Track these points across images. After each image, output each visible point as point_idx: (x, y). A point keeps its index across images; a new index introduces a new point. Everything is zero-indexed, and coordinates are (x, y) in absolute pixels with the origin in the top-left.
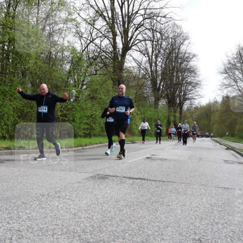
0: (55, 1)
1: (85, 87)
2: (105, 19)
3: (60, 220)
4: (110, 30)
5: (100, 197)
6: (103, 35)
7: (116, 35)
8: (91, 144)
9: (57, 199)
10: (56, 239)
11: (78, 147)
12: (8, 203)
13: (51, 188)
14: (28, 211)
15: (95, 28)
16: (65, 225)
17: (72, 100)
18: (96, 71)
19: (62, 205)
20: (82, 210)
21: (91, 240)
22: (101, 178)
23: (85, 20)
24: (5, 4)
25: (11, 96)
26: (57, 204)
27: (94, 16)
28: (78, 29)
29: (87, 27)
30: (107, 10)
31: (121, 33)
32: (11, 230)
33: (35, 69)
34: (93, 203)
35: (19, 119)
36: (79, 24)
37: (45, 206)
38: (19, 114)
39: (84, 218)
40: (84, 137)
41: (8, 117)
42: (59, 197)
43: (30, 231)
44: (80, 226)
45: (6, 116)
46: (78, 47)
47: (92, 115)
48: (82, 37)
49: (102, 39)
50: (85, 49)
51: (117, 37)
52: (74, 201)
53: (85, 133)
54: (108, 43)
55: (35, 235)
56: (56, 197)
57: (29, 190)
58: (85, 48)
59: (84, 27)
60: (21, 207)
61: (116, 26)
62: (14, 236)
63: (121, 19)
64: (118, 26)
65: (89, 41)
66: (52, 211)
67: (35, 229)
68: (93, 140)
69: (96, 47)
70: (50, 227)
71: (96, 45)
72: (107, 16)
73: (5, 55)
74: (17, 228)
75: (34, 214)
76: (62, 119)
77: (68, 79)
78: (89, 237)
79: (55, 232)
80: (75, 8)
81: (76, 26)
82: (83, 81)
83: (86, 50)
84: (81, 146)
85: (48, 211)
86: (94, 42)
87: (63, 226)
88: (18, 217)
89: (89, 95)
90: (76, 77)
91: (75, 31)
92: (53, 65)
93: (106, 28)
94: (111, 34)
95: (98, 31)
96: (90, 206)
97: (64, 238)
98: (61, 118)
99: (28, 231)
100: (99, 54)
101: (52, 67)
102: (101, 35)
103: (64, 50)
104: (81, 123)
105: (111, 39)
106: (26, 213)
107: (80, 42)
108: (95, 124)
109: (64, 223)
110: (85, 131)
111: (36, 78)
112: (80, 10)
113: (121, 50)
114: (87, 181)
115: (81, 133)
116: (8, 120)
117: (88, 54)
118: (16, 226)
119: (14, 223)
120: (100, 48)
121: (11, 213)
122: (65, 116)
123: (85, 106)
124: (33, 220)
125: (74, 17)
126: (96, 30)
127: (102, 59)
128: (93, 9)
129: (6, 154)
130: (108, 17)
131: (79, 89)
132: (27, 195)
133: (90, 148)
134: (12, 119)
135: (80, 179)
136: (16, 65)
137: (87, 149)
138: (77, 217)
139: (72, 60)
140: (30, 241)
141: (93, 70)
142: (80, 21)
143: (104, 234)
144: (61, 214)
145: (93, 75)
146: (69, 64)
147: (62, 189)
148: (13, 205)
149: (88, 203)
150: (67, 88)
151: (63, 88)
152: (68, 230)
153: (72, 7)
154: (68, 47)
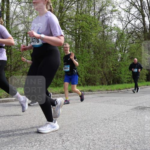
0: (104, 1)
1: (126, 51)
2: (137, 7)
3: (118, 135)
4: (140, 14)
5: (141, 121)
6: (136, 17)
7: (145, 16)
9: (115, 122)
10: (116, 146)
11: (124, 89)
12: (86, 124)
13: (110, 115)
17: (118, 60)
18: (133, 41)
19: (118, 125)
20: (131, 129)
21: (138, 149)
22: (141, 109)
23: (124, 9)
25: (82, 60)
26: (115, 125)
27: (129, 6)
28: (120, 16)
29: (125, 13)
30: (137, 1)
31: (148, 15)
32: (89, 140)
34: (137, 125)
35: (88, 73)
36: (120, 12)
37: (108, 126)
38: (88, 71)
39: (133, 134)
40: (128, 83)
41: (81, 73)
42: (116, 120)
43: (100, 140)
44: (130, 139)
48: (122, 20)
49: (135, 20)
51: (145, 18)
52: (125, 123)
54: (139, 22)
56: (113, 120)
57: (97, 116)
59: (123, 14)
60: (93, 126)
61: (144, 10)
62: (91, 143)
63: (147, 6)
64: (145, 10)
65: (127, 23)
66: (112, 129)
67: (103, 140)
70: (112, 139)
71: (132, 25)
72: (137, 5)
73: (77, 36)
74: (92, 139)
75: (102, 131)
77: (116, 47)
78: (137, 146)
79: (115, 142)
80: (117, 3)
81: (118, 14)
82: (125, 48)
83: (126, 28)
84: (126, 89)
85: (109, 129)
86: (130, 22)
87: (120, 138)
88: (92, 132)
89: (129, 56)
90: (120, 46)
91: (118, 17)
92: (106, 40)
93: (137, 12)
94: (141, 16)
95: (133, 16)
96: (136, 126)
97: (121, 146)
98: (113, 72)
100: (134, 30)
102: (135, 17)
103: (112, 30)
104: (125, 74)
105: (141, 20)
106: (96, 130)
107: (122, 24)
109: (120, 137)
110: (128, 79)
111: (96, 48)
112: (120, 4)
113: (148, 26)
114: (132, 110)
115: (126, 81)
116: (81, 74)
117: (127, 31)
118: (91, 137)
119: (90, 135)
120: (135, 26)
121: (88, 130)
122: (115, 70)
123: (127, 63)
124: (101, 134)
125: (116, 9)
126: (131, 15)
127: (136, 33)
128: (128, 2)
130: (139, 5)
131: (123, 53)
132: (96, 119)
134: (84, 74)
135: (128, 109)
136: (84, 41)
138: (128, 133)
139: (117, 36)
140: (100, 147)
141: (131, 40)
142: (120, 11)
143: (147, 145)
144: (118, 131)
145: (131, 43)
146: (116, 38)
147: (117, 116)
148: (88, 125)
149: (134, 125)
150: (115, 53)
151: (113, 53)
152: (123, 141)
153: (115, 3)
154: (114, 27)
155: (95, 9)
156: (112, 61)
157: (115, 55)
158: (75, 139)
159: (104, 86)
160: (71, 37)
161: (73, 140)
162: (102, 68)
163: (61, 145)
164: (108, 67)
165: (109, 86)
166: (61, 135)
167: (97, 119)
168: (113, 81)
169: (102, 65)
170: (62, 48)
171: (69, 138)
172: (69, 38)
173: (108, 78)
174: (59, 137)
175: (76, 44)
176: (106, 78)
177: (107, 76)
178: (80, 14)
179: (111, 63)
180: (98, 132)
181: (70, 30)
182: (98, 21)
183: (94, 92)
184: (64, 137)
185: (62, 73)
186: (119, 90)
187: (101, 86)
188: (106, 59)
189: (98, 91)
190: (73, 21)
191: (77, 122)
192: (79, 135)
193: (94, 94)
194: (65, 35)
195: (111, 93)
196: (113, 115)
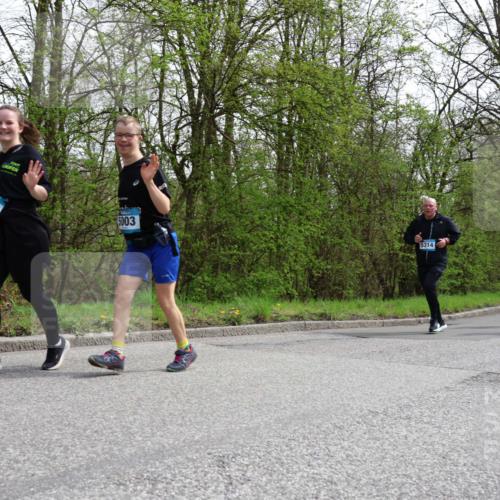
0: (374, 17)
1: (448, 187)
2: (484, 38)
3: (413, 466)
4: (496, 61)
6: (482, 73)
8: (467, 308)
9: (405, 422)
12: (307, 426)
13: (390, 399)
14: (346, 444)
15: (464, 62)
16: (424, 478)
18: (470, 151)
19: (416, 435)
20: (459, 449)
22: (496, 381)
23: (440, 46)
24: (279, 36)
25: (301, 214)
26: (404, 433)
27: (459, 35)
28: (427, 68)
30: (485, 19)
32: (315, 480)
33: (345, 158)
35: (318, 258)
36: (429, 56)
37: (381, 436)
38: (318, 249)
39: (465, 465)
40: (452, 293)
41: (296, 255)
42: (409, 418)
43: (353, 484)
44: (456, 482)
45: (292, 254)
46: (430, 105)
47: (466, 247)
48: (435, 83)
49: (479, 83)
50: (444, 108)
52: (440, 427)
53: (452, 284)
55: (363, 494)
56: (401, 418)
57: (346, 402)
58: (445, 106)
60: (332, 435)
62: (323, 493)
65: (451, 91)
66: (395, 447)
67: (364, 481)
68: (471, 298)
69: (469, 100)
70: (393, 480)
71: (468, 97)
72: (486, 31)
73: (284, 134)
74: (326, 477)
75: (360, 451)
76: (403, 257)
77: (412, 173)
79: (404, 490)
80: (418, 24)
81: (423, 60)
82: (444, 175)
83: (447, 109)
84: (445, 311)
85: (386, 446)
86: (462, 90)
87: (420, 478)
88: (327, 455)
89: (457, 204)
90: (428, 168)
91: (419, 72)
92: (380, 146)
93: (486, 57)
95: (470, 67)
96: (476, 439)
98: (401, 254)
99: (349, 484)
100: (476, 115)
101: (378, 151)
103: (401, 114)
105: (498, 82)
106: (342, 448)
107: (433, 95)
108: (473, 263)
109: (422, 474)
110: (454, 281)
111: (346, 175)
112: (429, 27)
114: (464, 385)
115: (444, 285)
116: (295, 261)
117: (451, 118)
118: (325, 472)
119: (319, 465)
120: (477, 103)
124: (358, 463)
126: (465, 65)
127: (482, 125)
128: (456, 22)
129: (296, 329)
130: (490, 33)
131: (436, 193)
132: (341, 410)
133: (465, 317)
134: (304, 259)
135: (451, 381)
136: (307, 152)
137: (459, 317)
138: (449, 462)
139: (418, 134)
141: (464, 150)
142: (429, 52)
144: (415, 454)
145: (465, 160)
146: (413, 142)
147: (413, 402)
148: (316, 430)
149: (470, 433)
150: (410, 192)
151: (402, 192)
152: (432, 488)
153: (410, 24)
154: (408, 106)
155: (342, 44)
156: (398, 219)
157: (411, 198)
158: (271, 475)
159: (372, 302)
160: (263, 137)
161: (264, 479)
162: (366, 240)
163: (223, 496)
164: (384, 239)
165: (387, 303)
166: (222, 463)
167: (345, 410)
168: (402, 285)
169: (367, 231)
170: (233, 174)
171: (249, 474)
172: (256, 140)
173: (384, 276)
174: (217, 468)
175: (280, 159)
176: (379, 275)
177: (381, 267)
178: (296, 61)
179: (394, 225)
180: (348, 456)
181: (261, 114)
182: (354, 83)
183: (336, 322)
184: (234, 468)
185: (232, 255)
186: (420, 316)
187: (361, 302)
188: (379, 212)
189: (351, 319)
190: (270, 84)
191: (278, 420)
192: (282, 464)
193: (339, 327)
194: (245, 130)
195: (393, 324)
196: (400, 398)
